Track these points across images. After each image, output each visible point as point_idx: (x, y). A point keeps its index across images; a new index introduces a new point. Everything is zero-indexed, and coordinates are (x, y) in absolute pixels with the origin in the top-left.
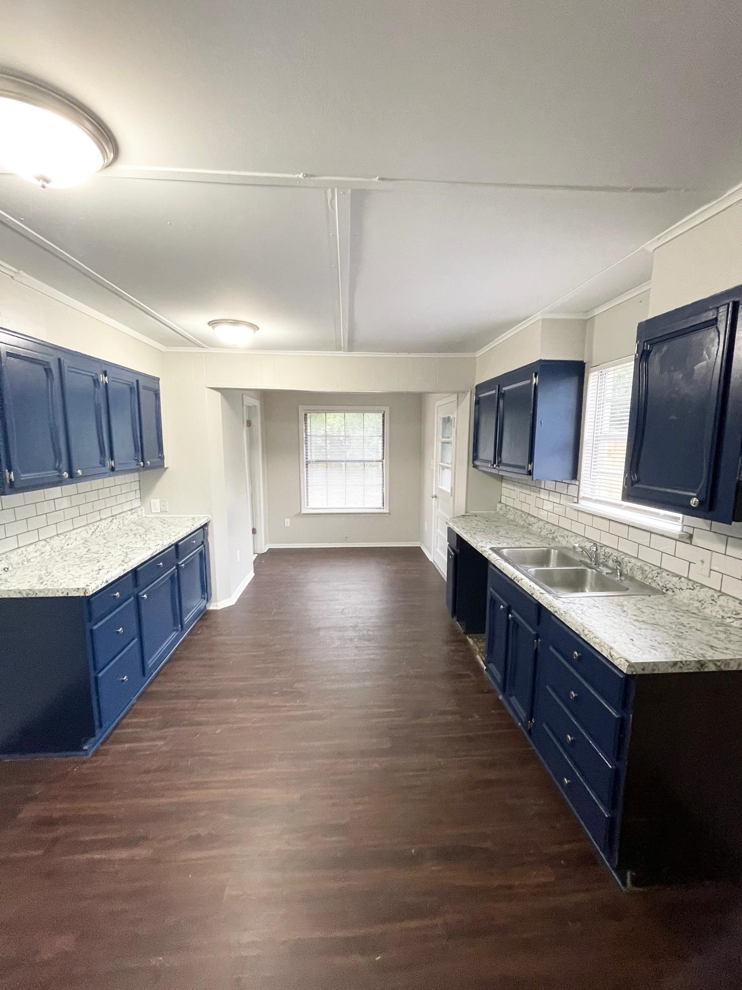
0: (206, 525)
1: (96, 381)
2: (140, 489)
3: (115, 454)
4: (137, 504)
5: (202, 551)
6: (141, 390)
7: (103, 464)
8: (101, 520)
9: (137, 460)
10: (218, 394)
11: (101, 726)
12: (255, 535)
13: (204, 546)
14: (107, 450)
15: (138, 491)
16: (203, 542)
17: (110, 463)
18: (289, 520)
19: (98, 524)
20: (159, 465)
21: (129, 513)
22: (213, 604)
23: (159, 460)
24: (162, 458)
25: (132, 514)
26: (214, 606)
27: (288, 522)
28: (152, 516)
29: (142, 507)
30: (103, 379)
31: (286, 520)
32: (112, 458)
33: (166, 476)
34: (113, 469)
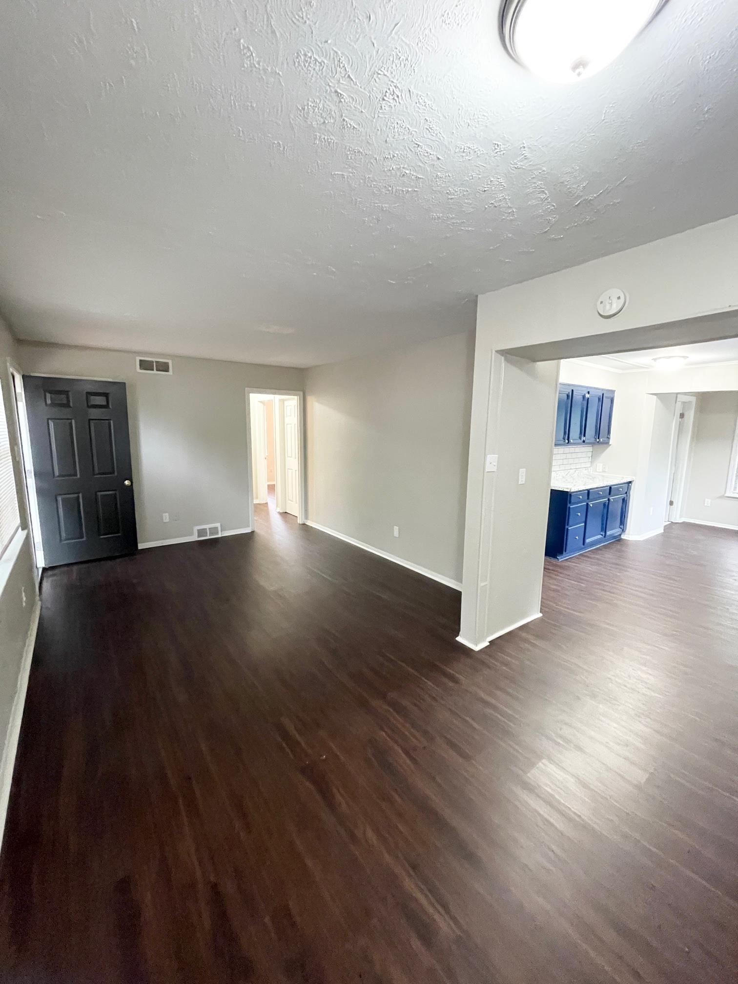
0: (630, 482)
1: (584, 397)
2: (592, 457)
3: (586, 435)
4: (588, 465)
5: (625, 498)
6: (604, 398)
7: (580, 438)
8: (571, 469)
9: (596, 439)
10: (655, 397)
11: (565, 551)
12: (672, 506)
13: (627, 496)
14: (583, 432)
15: (591, 458)
16: (626, 493)
17: (583, 438)
18: (710, 500)
19: (569, 471)
20: (607, 443)
21: (584, 469)
22: (626, 535)
23: (607, 439)
24: (609, 438)
25: (586, 470)
26: (627, 537)
27: (708, 502)
28: (597, 473)
29: (591, 468)
30: (587, 396)
31: (706, 500)
32: (584, 436)
33: (609, 449)
34: (584, 441)
